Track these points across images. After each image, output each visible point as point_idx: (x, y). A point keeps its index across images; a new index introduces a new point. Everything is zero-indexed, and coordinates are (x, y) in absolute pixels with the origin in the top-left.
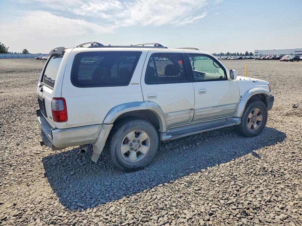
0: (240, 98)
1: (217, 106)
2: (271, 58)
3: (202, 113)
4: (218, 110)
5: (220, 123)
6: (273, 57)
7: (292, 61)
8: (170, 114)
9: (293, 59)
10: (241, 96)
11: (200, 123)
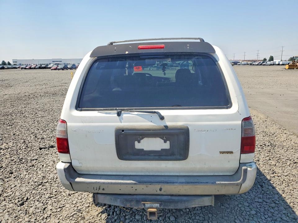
2: (37, 67)
6: (39, 66)
7: (63, 70)
9: (64, 68)
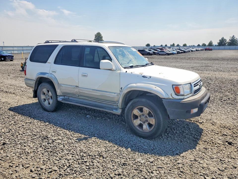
0: (121, 90)
1: (97, 90)
3: (84, 92)
4: (98, 94)
5: (102, 106)
8: (63, 85)
10: (121, 88)
11: (86, 99)
